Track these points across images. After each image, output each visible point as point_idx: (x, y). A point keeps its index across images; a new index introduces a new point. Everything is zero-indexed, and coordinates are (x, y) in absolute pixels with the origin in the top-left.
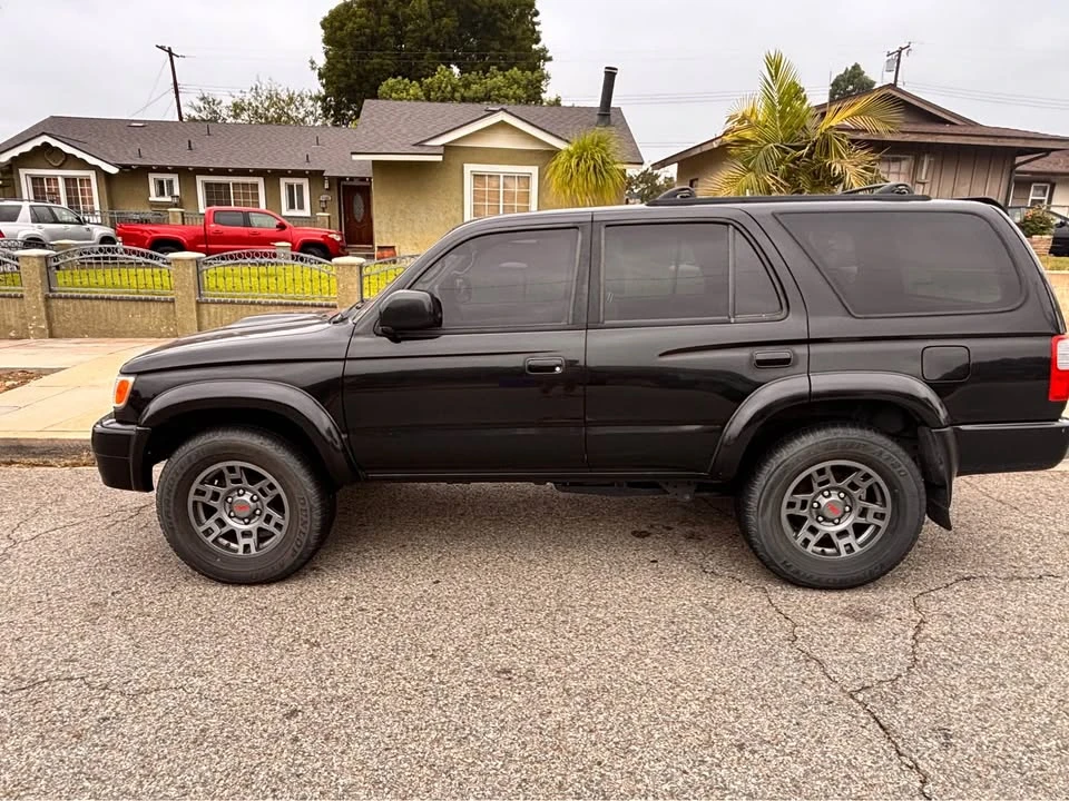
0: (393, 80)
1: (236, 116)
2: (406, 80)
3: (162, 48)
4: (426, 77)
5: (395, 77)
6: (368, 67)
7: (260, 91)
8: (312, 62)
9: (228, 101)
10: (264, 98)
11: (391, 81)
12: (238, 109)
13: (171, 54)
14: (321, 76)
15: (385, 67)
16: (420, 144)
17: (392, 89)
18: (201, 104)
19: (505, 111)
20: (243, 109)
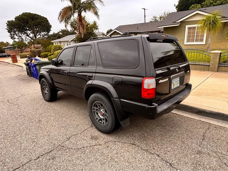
0: (194, 5)
1: (160, 19)
2: (197, 4)
3: (143, 9)
4: (203, 2)
5: (194, 4)
6: (188, 3)
7: (165, 13)
8: (175, 5)
9: (159, 17)
10: (166, 14)
11: (193, 5)
12: (161, 18)
13: (145, 9)
14: (176, 8)
15: (193, 2)
16: (174, 22)
17: (193, 7)
18: (153, 18)
19: (198, 10)
20: (162, 18)
